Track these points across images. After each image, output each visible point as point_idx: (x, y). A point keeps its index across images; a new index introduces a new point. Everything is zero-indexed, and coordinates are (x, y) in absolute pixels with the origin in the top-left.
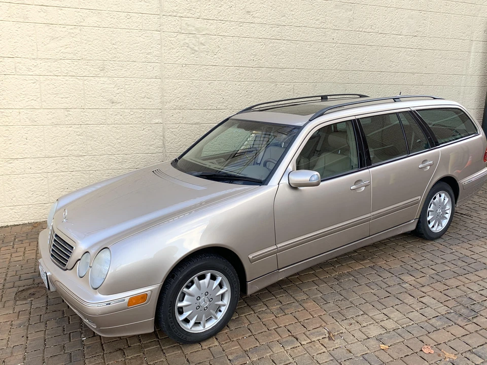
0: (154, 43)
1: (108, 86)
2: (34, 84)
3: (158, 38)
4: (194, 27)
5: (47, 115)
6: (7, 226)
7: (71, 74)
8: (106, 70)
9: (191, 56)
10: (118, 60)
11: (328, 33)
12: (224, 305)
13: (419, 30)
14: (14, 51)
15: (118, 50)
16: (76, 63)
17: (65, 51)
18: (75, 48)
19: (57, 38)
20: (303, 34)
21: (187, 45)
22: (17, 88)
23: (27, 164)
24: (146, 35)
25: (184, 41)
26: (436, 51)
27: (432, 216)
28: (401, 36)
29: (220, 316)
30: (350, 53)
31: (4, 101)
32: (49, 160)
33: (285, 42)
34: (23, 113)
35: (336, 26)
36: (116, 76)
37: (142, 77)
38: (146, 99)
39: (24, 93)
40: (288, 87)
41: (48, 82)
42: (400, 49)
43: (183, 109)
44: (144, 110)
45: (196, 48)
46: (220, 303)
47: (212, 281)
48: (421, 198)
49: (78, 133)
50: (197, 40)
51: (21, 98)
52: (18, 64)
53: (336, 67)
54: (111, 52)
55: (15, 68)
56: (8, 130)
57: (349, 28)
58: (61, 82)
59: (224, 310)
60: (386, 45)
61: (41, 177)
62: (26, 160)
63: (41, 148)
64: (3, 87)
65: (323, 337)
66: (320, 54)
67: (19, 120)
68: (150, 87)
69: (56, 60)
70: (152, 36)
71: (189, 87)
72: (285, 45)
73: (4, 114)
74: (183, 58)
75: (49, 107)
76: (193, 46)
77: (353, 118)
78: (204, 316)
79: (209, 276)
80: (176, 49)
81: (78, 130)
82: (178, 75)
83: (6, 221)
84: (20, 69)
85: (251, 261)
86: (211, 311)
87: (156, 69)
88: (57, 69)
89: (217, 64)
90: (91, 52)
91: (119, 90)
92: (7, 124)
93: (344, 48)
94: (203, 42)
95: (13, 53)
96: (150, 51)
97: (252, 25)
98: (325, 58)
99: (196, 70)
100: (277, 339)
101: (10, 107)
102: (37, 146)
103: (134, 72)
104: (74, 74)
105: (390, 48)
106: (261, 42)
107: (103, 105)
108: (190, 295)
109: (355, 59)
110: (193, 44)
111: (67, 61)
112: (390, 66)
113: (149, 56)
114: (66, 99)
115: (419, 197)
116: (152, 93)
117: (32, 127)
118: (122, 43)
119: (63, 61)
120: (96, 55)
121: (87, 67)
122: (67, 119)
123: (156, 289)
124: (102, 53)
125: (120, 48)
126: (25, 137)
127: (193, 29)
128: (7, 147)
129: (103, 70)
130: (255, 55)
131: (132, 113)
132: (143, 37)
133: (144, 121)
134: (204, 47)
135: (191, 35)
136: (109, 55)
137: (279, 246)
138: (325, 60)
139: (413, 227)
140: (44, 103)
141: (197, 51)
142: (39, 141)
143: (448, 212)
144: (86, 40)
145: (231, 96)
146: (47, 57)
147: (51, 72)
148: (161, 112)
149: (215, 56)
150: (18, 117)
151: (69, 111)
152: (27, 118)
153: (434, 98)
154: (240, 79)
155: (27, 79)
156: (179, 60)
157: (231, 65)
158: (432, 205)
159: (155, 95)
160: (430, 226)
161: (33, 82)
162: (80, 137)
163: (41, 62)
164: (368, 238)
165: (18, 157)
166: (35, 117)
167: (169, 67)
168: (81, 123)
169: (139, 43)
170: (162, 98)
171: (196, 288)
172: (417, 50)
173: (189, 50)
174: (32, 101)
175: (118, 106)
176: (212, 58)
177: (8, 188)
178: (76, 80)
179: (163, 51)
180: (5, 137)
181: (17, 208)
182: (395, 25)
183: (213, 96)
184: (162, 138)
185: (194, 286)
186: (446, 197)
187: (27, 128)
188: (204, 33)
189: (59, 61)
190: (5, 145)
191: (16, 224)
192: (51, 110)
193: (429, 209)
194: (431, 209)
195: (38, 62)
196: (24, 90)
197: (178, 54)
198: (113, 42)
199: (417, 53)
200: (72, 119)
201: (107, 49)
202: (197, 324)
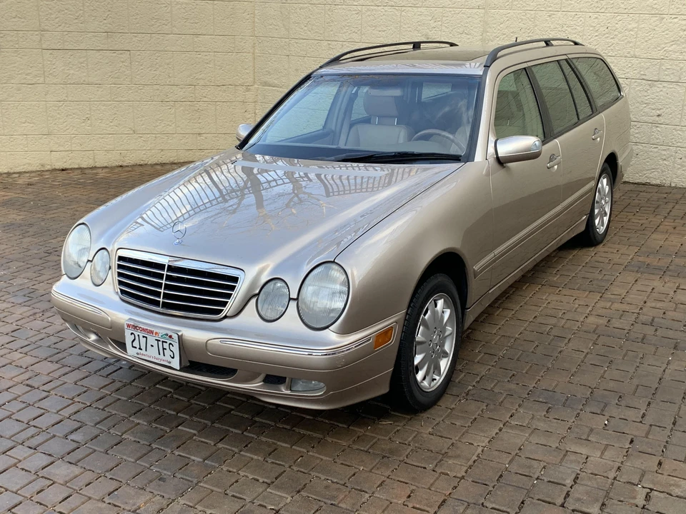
37: (463, 6)
41: (369, 13)
71: (520, 20)
145: (581, 34)
154: (598, 10)
159: (475, 30)
170: (484, 35)
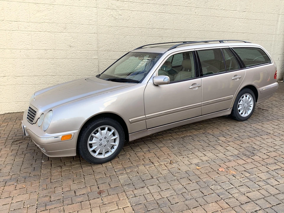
0: (93, 14)
1: (68, 38)
2: (28, 36)
3: (96, 12)
4: (116, 5)
5: (35, 53)
6: (14, 113)
7: (48, 30)
8: (67, 29)
9: (114, 21)
10: (74, 23)
11: (193, 9)
12: (116, 145)
13: (247, 8)
14: (18, 18)
15: (73, 18)
16: (50, 25)
17: (45, 18)
18: (50, 17)
19: (41, 11)
20: (178, 10)
21: (112, 15)
22: (19, 38)
23: (24, 79)
24: (89, 10)
25: (110, 13)
26: (257, 20)
27: (241, 108)
28: (236, 12)
29: (113, 151)
30: (205, 21)
31: (12, 45)
32: (36, 78)
33: (167, 14)
34: (22, 52)
35: (197, 5)
36: (72, 32)
38: (89, 45)
39: (23, 41)
40: (169, 40)
42: (236, 19)
43: (109, 51)
44: (87, 51)
45: (117, 17)
46: (113, 144)
47: (108, 131)
48: (233, 96)
49: (52, 63)
50: (118, 12)
51: (21, 44)
52: (19, 25)
53: (197, 29)
54: (70, 19)
55: (18, 27)
56: (14, 61)
57: (205, 7)
58: (43, 35)
59: (116, 147)
60: (227, 16)
61: (32, 87)
62: (24, 77)
63: (32, 71)
64: (11, 37)
65: (167, 162)
66: (188, 21)
67: (20, 55)
68: (91, 38)
69: (40, 23)
70: (92, 10)
72: (168, 16)
73: (12, 52)
74: (109, 23)
75: (36, 49)
76: (115, 16)
77: (194, 50)
78: (104, 150)
79: (107, 128)
80: (105, 18)
81: (52, 61)
82: (107, 32)
83: (13, 110)
84: (21, 28)
85: (131, 123)
86: (108, 147)
87: (94, 29)
88: (41, 28)
89: (129, 26)
90: (59, 19)
91: (74, 40)
92: (14, 57)
93: (202, 18)
94: (120, 14)
95: (17, 19)
96: (91, 19)
97: (149, 5)
98: (191, 24)
99: (117, 30)
100: (142, 163)
101: (16, 48)
102: (30, 70)
103: (82, 30)
104: (49, 31)
105: (229, 18)
106: (153, 14)
107: (65, 48)
108: (96, 137)
109: (208, 24)
110: (115, 15)
111: (46, 24)
112: (230, 28)
113: (90, 21)
114: (45, 45)
115: (232, 96)
116: (92, 42)
117: (27, 59)
118: (75, 14)
119: (44, 24)
120: (61, 20)
121: (56, 27)
122: (46, 55)
123: (76, 132)
124: (65, 19)
125: (75, 16)
126: (23, 65)
127: (115, 6)
128: (14, 70)
129: (65, 29)
130: (150, 21)
131: (81, 53)
132: (87, 11)
133: (88, 57)
134: (121, 16)
135: (114, 10)
136: (69, 20)
137: (147, 116)
138: (191, 25)
139: (229, 113)
140: (33, 46)
141: (117, 19)
142: (30, 67)
143: (251, 106)
144: (56, 12)
146: (35, 21)
147: (37, 29)
148: (97, 52)
149: (128, 22)
150: (20, 54)
151: (47, 51)
152: (25, 54)
153: (245, 42)
155: (24, 33)
156: (107, 24)
157: (137, 27)
158: (241, 101)
160: (240, 113)
161: (28, 34)
162: (53, 65)
163: (32, 24)
164: (201, 116)
165: (20, 75)
166: (29, 54)
167: (102, 27)
168: (53, 58)
169: (85, 14)
171: (100, 134)
172: (246, 20)
173: (113, 18)
174: (27, 45)
175: (73, 49)
176: (126, 23)
177: (14, 92)
178: (51, 34)
179: (98, 19)
180: (13, 64)
181: (19, 103)
182: (232, 5)
183: (126, 44)
184: (98, 67)
185: (98, 133)
186: (250, 97)
187: (24, 60)
188: (121, 9)
189: (41, 24)
190: (13, 69)
191: (18, 111)
192: (37, 50)
193: (239, 103)
194: (241, 103)
195: (31, 24)
196: (23, 39)
197: (106, 20)
198: (71, 13)
199: (245, 22)
200: (49, 55)
201: (67, 17)
202: (100, 154)
